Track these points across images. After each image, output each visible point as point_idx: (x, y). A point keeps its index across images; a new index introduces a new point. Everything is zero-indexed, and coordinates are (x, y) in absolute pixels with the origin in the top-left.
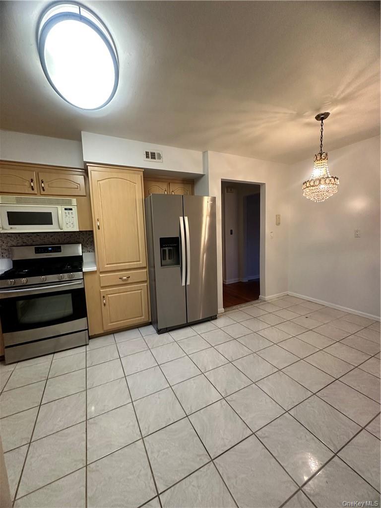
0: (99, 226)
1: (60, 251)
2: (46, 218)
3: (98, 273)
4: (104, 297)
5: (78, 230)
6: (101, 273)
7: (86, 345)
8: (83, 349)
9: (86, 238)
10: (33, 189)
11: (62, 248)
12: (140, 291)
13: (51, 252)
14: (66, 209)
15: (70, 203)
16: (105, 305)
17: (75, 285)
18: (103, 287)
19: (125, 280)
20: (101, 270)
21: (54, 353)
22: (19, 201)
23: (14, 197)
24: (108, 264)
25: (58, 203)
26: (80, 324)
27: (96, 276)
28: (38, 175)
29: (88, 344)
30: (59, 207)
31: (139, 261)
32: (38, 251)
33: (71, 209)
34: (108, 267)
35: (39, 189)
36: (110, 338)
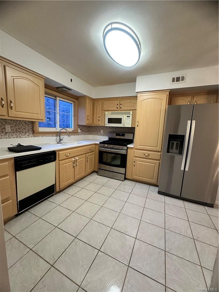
0: (138, 125)
1: (124, 136)
2: (119, 121)
3: (134, 149)
4: (135, 162)
5: (131, 127)
6: (135, 149)
7: (123, 181)
8: (121, 182)
9: (132, 130)
10: (117, 108)
11: (125, 135)
12: (154, 165)
13: (121, 136)
14: (127, 117)
15: (129, 114)
16: (134, 165)
17: (123, 152)
18: (135, 157)
19: (146, 156)
20: (135, 148)
21: (111, 178)
22: (112, 114)
23: (110, 112)
24: (139, 145)
25: (125, 114)
26: (122, 170)
27: (132, 150)
28: (120, 102)
29: (124, 181)
30: (125, 116)
31: (157, 147)
32: (117, 135)
33: (129, 117)
34: (139, 147)
35: (119, 108)
36: (134, 183)
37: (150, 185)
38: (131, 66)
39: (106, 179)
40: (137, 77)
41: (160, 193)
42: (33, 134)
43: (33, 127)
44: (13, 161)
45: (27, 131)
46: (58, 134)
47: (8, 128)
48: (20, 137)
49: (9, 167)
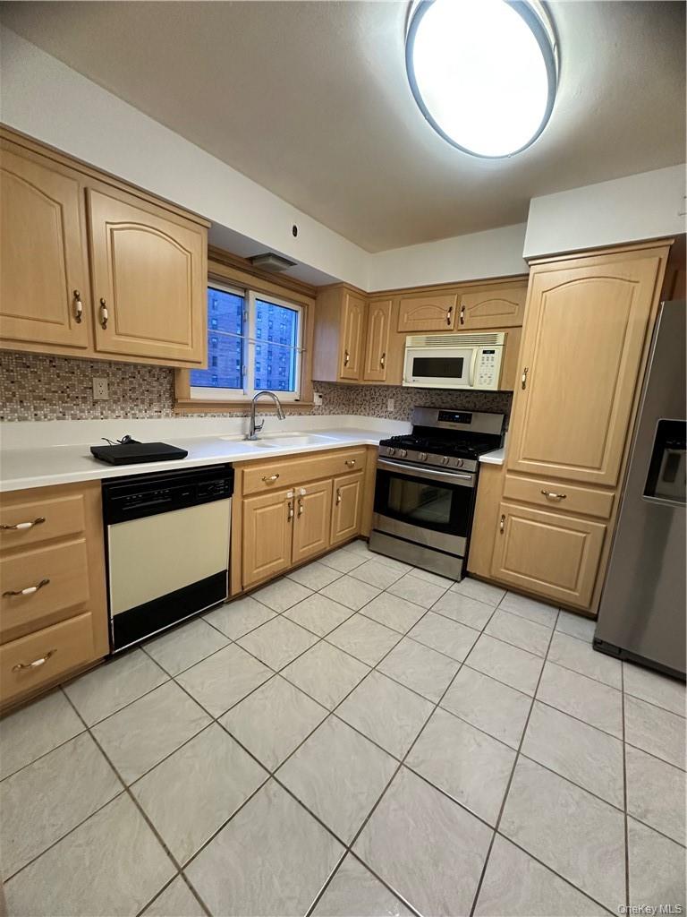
0: (524, 383)
1: (469, 423)
2: (453, 367)
3: (504, 470)
4: (503, 517)
5: (496, 389)
6: (510, 471)
7: (456, 581)
8: (447, 584)
9: (499, 402)
10: (449, 323)
11: (473, 418)
12: (584, 535)
13: (457, 421)
14: (485, 352)
15: (493, 342)
16: (502, 530)
17: (463, 480)
18: (507, 499)
19: (552, 500)
20: (510, 467)
21: (415, 567)
22: (429, 343)
23: (424, 336)
24: (525, 459)
25: (476, 342)
26: (455, 543)
27: (499, 475)
28: (459, 301)
29: (459, 582)
30: (475, 349)
31: (599, 469)
32: (443, 417)
33: (493, 352)
34: (525, 464)
35: (457, 324)
36: (497, 594)
37: (560, 608)
38: (512, 155)
39: (396, 569)
40: (532, 201)
41: (599, 645)
42: (173, 407)
43: (173, 385)
44: (97, 491)
45: (155, 396)
46: (249, 409)
47: (101, 388)
48: (135, 417)
49: (85, 510)
